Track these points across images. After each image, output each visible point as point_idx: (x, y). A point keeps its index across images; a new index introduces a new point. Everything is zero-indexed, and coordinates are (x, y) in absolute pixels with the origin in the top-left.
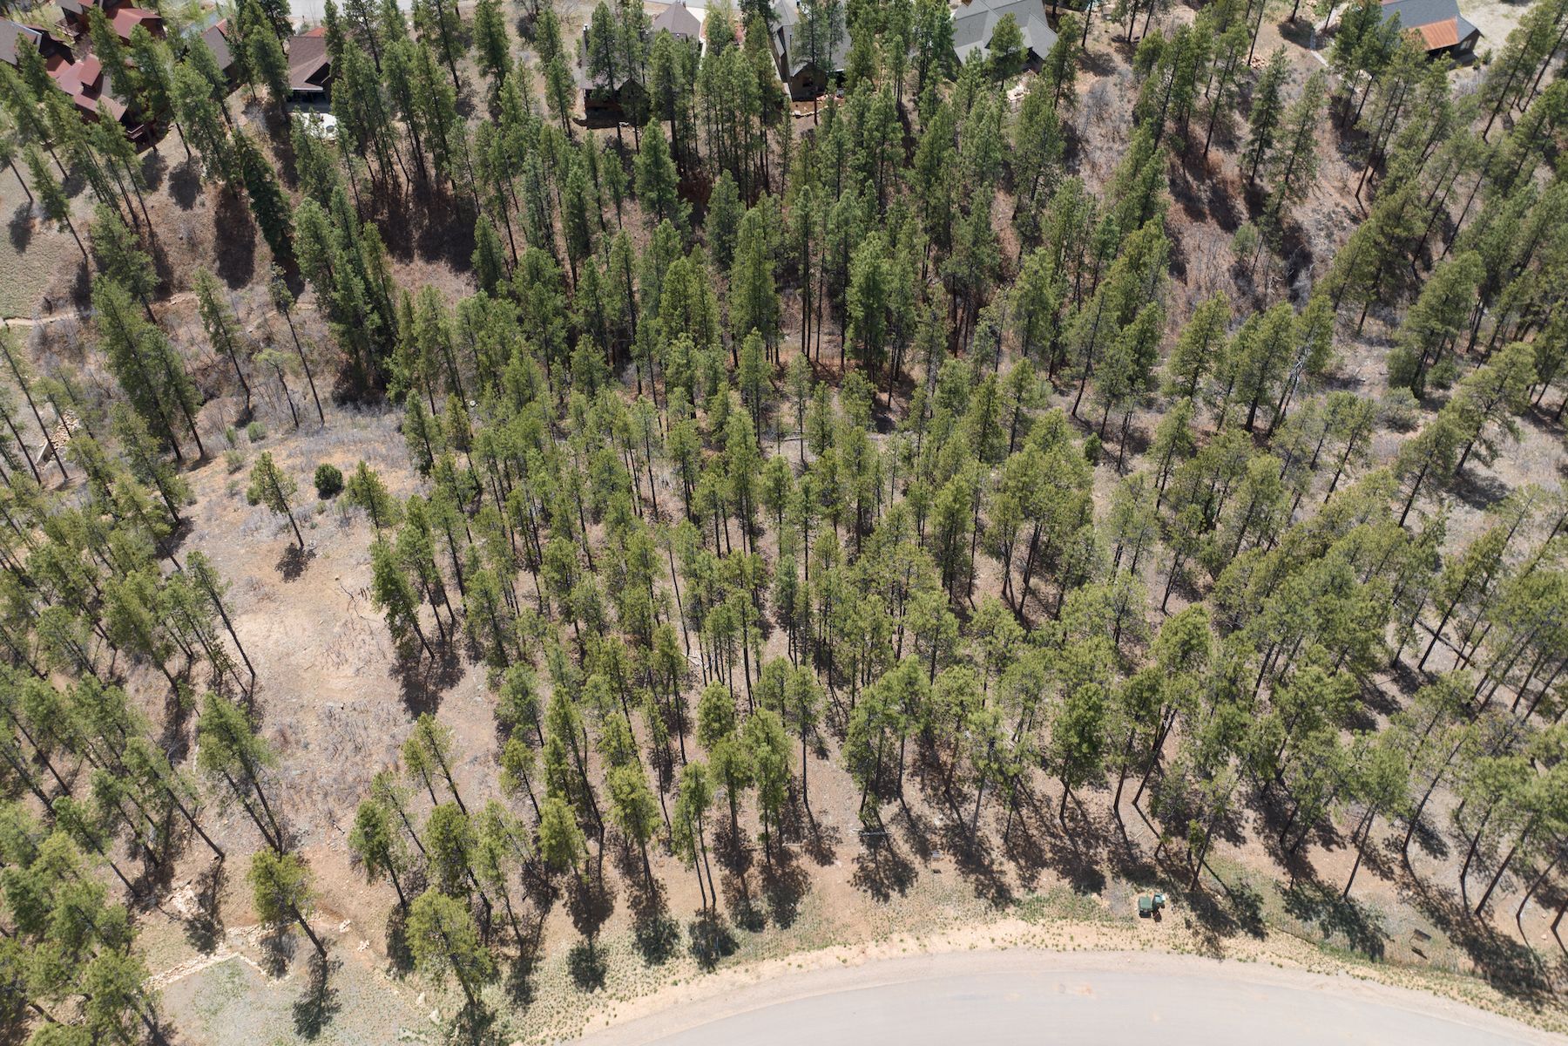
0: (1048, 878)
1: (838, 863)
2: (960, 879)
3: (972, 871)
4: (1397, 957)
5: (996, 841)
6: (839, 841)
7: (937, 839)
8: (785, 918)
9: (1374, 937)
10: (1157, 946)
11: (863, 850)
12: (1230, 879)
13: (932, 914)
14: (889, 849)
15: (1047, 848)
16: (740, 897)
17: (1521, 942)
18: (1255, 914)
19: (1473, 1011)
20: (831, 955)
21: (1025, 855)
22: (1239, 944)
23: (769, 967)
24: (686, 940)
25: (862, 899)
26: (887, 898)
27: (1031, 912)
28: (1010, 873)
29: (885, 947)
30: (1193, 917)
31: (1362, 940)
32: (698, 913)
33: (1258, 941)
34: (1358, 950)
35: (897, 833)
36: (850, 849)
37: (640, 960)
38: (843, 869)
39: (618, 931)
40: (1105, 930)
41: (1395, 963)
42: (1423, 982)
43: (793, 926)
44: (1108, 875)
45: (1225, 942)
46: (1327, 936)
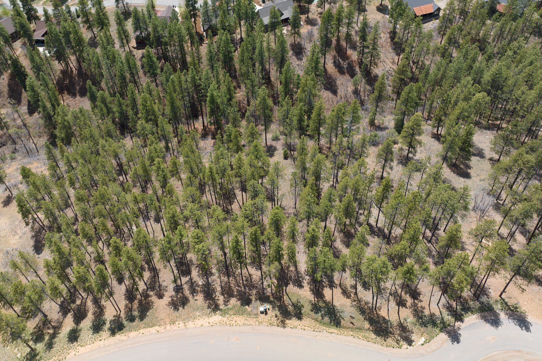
0: (233, 301)
1: (164, 298)
2: (203, 302)
3: (208, 300)
4: (345, 325)
5: (219, 289)
6: (166, 291)
7: (199, 289)
8: (142, 317)
9: (338, 318)
10: (264, 323)
11: (174, 293)
12: (294, 300)
13: (191, 315)
14: (182, 293)
15: (235, 291)
16: (129, 310)
17: (387, 318)
18: (300, 311)
19: (365, 343)
20: (153, 330)
21: (227, 294)
22: (293, 322)
23: (133, 334)
24: (108, 325)
25: (170, 310)
26: (178, 310)
27: (224, 313)
28: (221, 299)
29: (173, 326)
30: (278, 313)
31: (334, 320)
32: (114, 316)
33: (299, 321)
34: (332, 323)
35: (186, 287)
36: (170, 293)
37: (91, 332)
38: (166, 299)
39: (87, 323)
40: (247, 318)
41: (344, 327)
42: (351, 333)
43: (144, 320)
44: (254, 299)
45: (287, 322)
46: (323, 319)
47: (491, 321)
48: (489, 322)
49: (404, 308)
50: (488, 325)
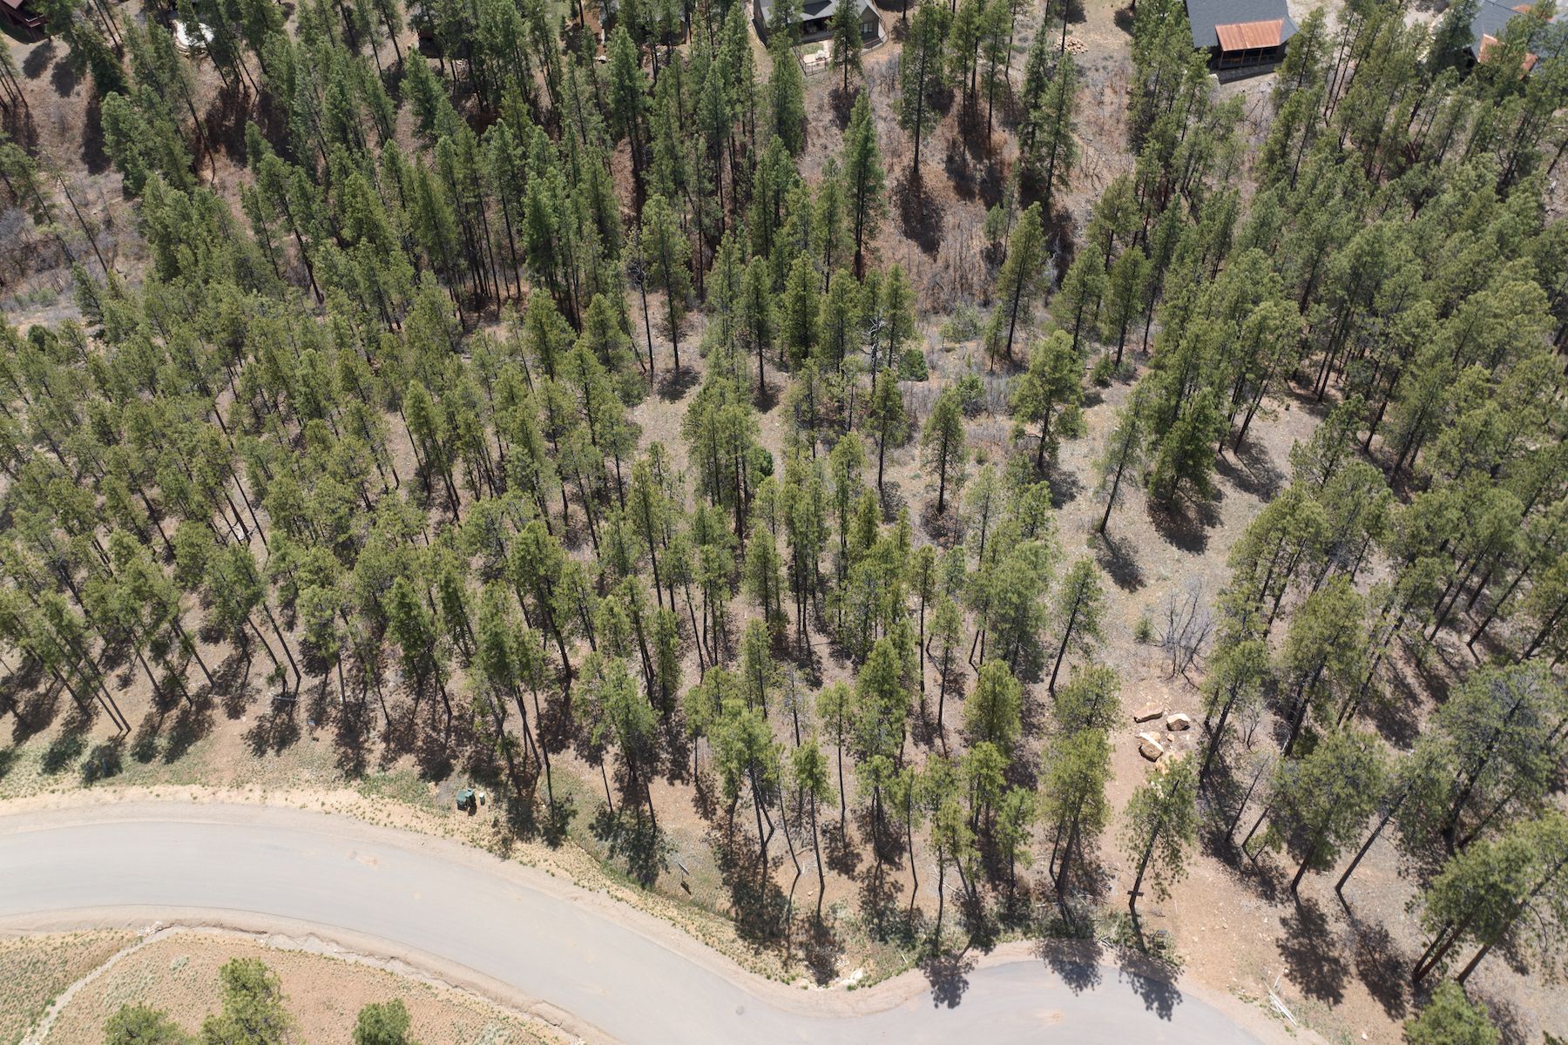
0: (407, 764)
1: (244, 719)
2: (331, 749)
3: (345, 745)
4: (665, 888)
5: (381, 724)
6: (255, 701)
7: (334, 713)
8: (172, 755)
9: (654, 866)
10: (457, 836)
11: (269, 711)
12: (560, 792)
13: (290, 774)
14: (290, 715)
15: (421, 736)
16: (151, 729)
17: (786, 893)
18: (563, 826)
19: (697, 946)
20: (184, 792)
21: (399, 740)
22: (535, 849)
23: (134, 792)
24: (85, 757)
25: (243, 751)
26: (263, 753)
27: (371, 786)
28: (377, 748)
29: (234, 792)
30: (503, 816)
31: (641, 867)
32: (110, 739)
33: (549, 850)
34: (634, 876)
35: (304, 701)
36: (261, 707)
37: (39, 768)
38: (247, 722)
39: (41, 743)
40: (420, 814)
41: (661, 893)
42: (673, 912)
43: (176, 763)
44: (458, 768)
45: (518, 845)
46: (611, 857)
47: (1068, 967)
48: (1062, 970)
49: (844, 877)
50: (1057, 977)
